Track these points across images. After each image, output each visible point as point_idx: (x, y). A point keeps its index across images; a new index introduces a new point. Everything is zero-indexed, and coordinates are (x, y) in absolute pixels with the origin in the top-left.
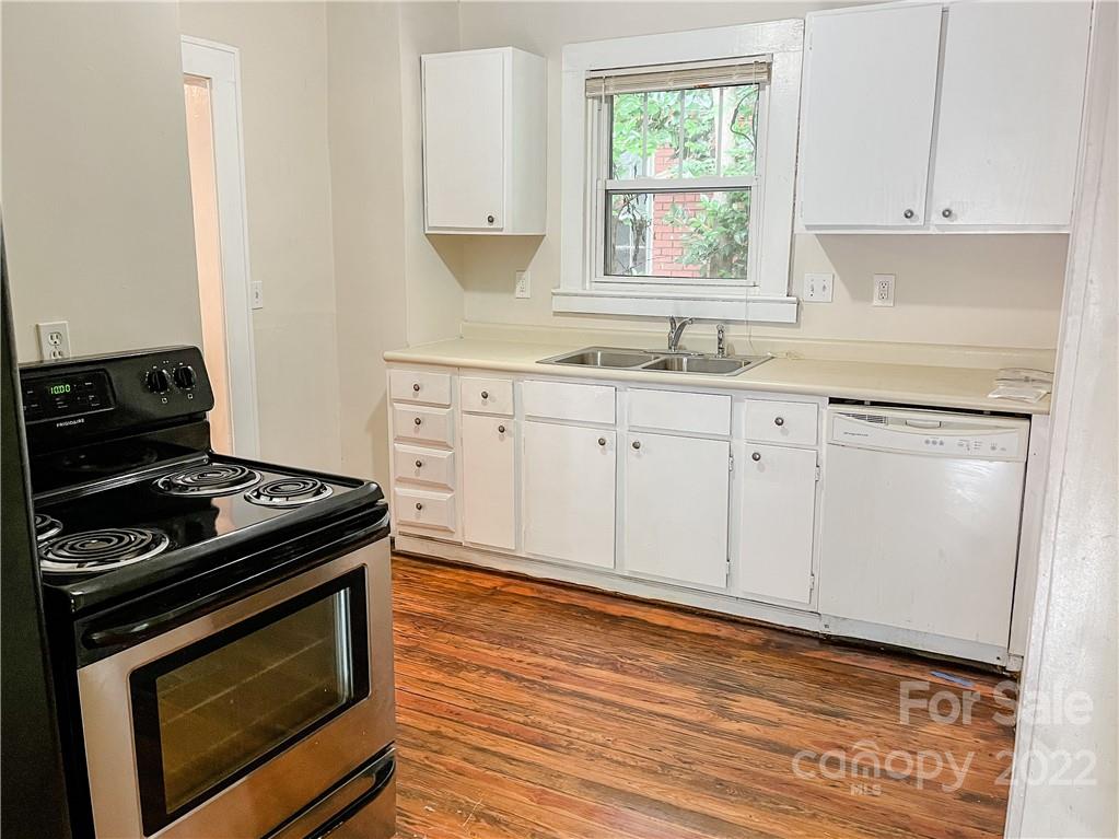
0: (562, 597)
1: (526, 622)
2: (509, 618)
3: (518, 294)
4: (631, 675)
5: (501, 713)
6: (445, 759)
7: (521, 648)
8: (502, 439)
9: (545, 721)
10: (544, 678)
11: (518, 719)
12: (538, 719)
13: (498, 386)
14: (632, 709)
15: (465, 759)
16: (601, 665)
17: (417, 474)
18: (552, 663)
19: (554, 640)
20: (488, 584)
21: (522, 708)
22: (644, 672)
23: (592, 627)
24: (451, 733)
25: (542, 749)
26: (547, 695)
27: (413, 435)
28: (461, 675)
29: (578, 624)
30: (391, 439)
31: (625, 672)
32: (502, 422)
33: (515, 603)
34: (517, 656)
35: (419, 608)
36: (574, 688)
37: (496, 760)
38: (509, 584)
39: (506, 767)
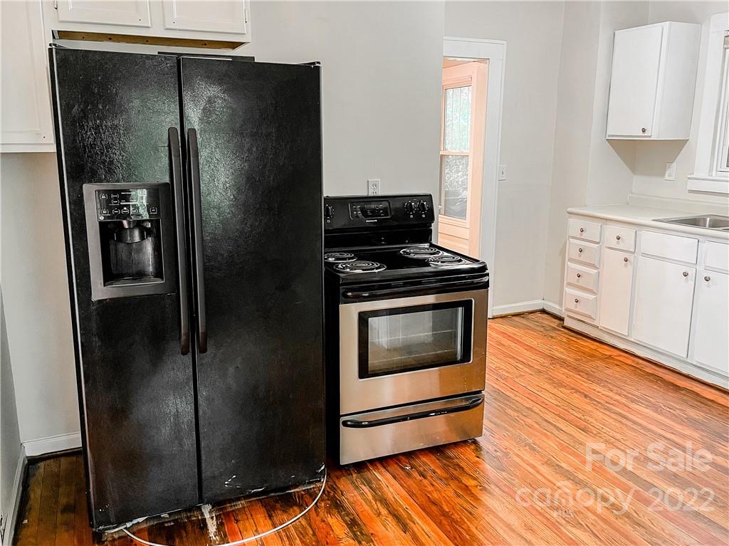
0: (650, 369)
1: (617, 376)
2: (608, 371)
3: (667, 177)
4: (664, 415)
5: (570, 410)
6: (526, 419)
7: (604, 386)
8: (626, 266)
9: (591, 420)
10: (607, 403)
11: (577, 415)
12: (588, 418)
13: (628, 233)
14: (649, 430)
15: (536, 423)
16: (647, 406)
17: (578, 281)
18: (617, 397)
19: (628, 388)
20: (608, 353)
21: (584, 412)
22: (675, 418)
23: (658, 388)
24: (537, 411)
25: (581, 431)
26: (603, 411)
27: (577, 258)
28: (561, 389)
29: (650, 384)
30: (566, 260)
31: (661, 414)
32: (627, 255)
33: (617, 365)
34: (598, 389)
35: (559, 355)
36: (621, 412)
37: (552, 427)
38: (620, 356)
39: (556, 432)
